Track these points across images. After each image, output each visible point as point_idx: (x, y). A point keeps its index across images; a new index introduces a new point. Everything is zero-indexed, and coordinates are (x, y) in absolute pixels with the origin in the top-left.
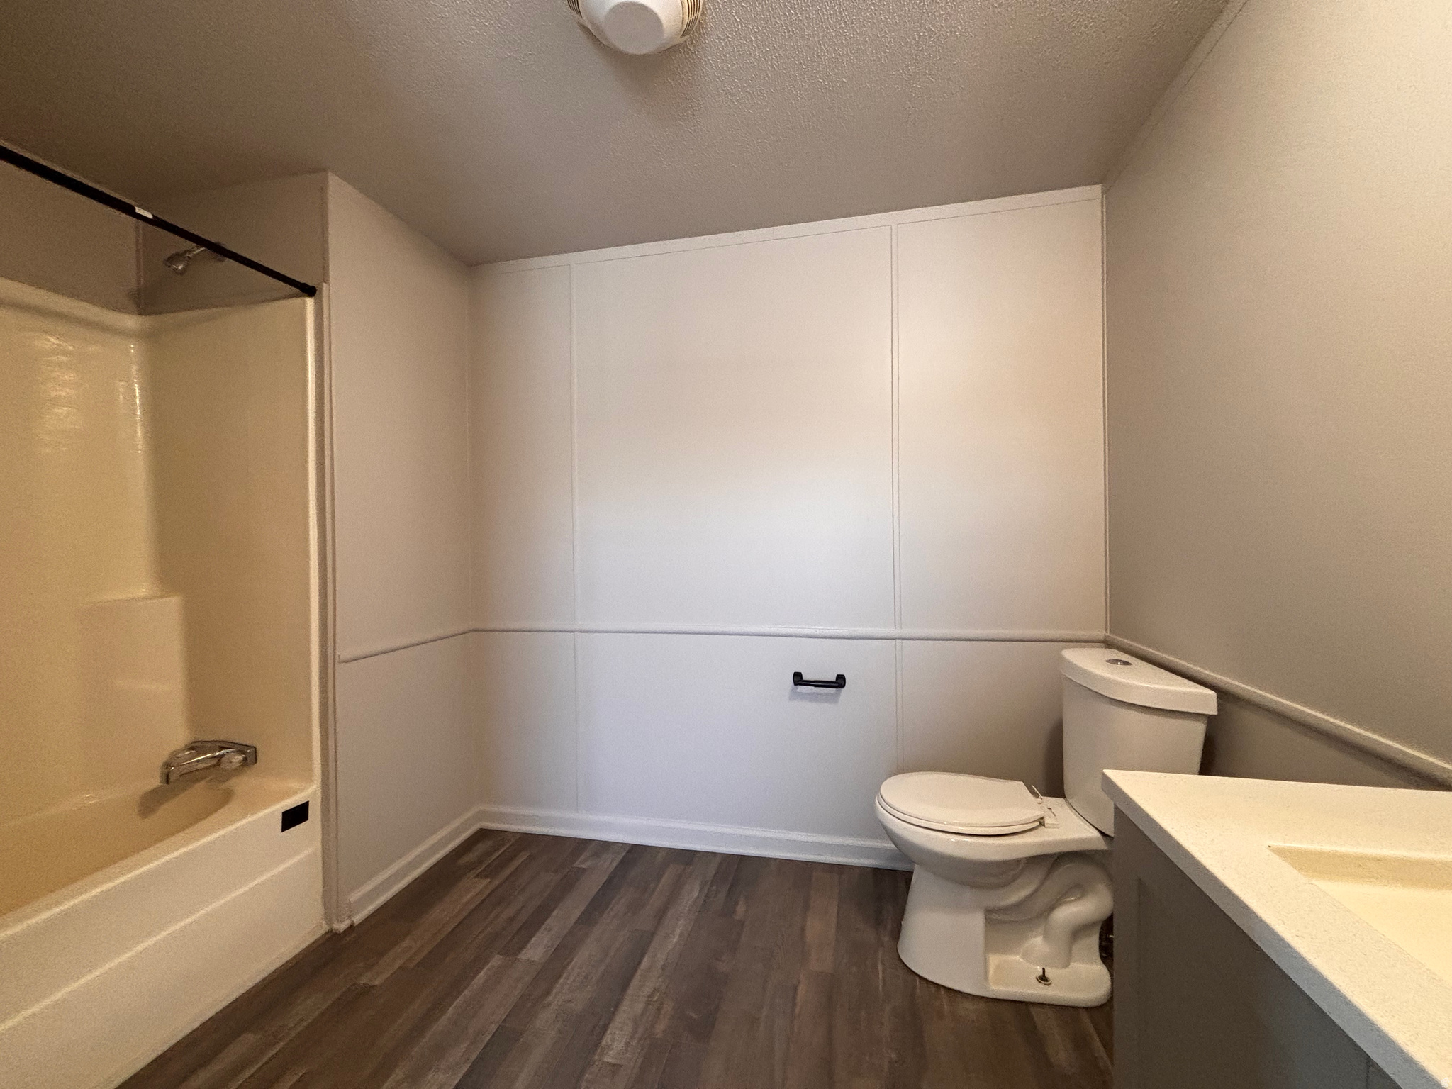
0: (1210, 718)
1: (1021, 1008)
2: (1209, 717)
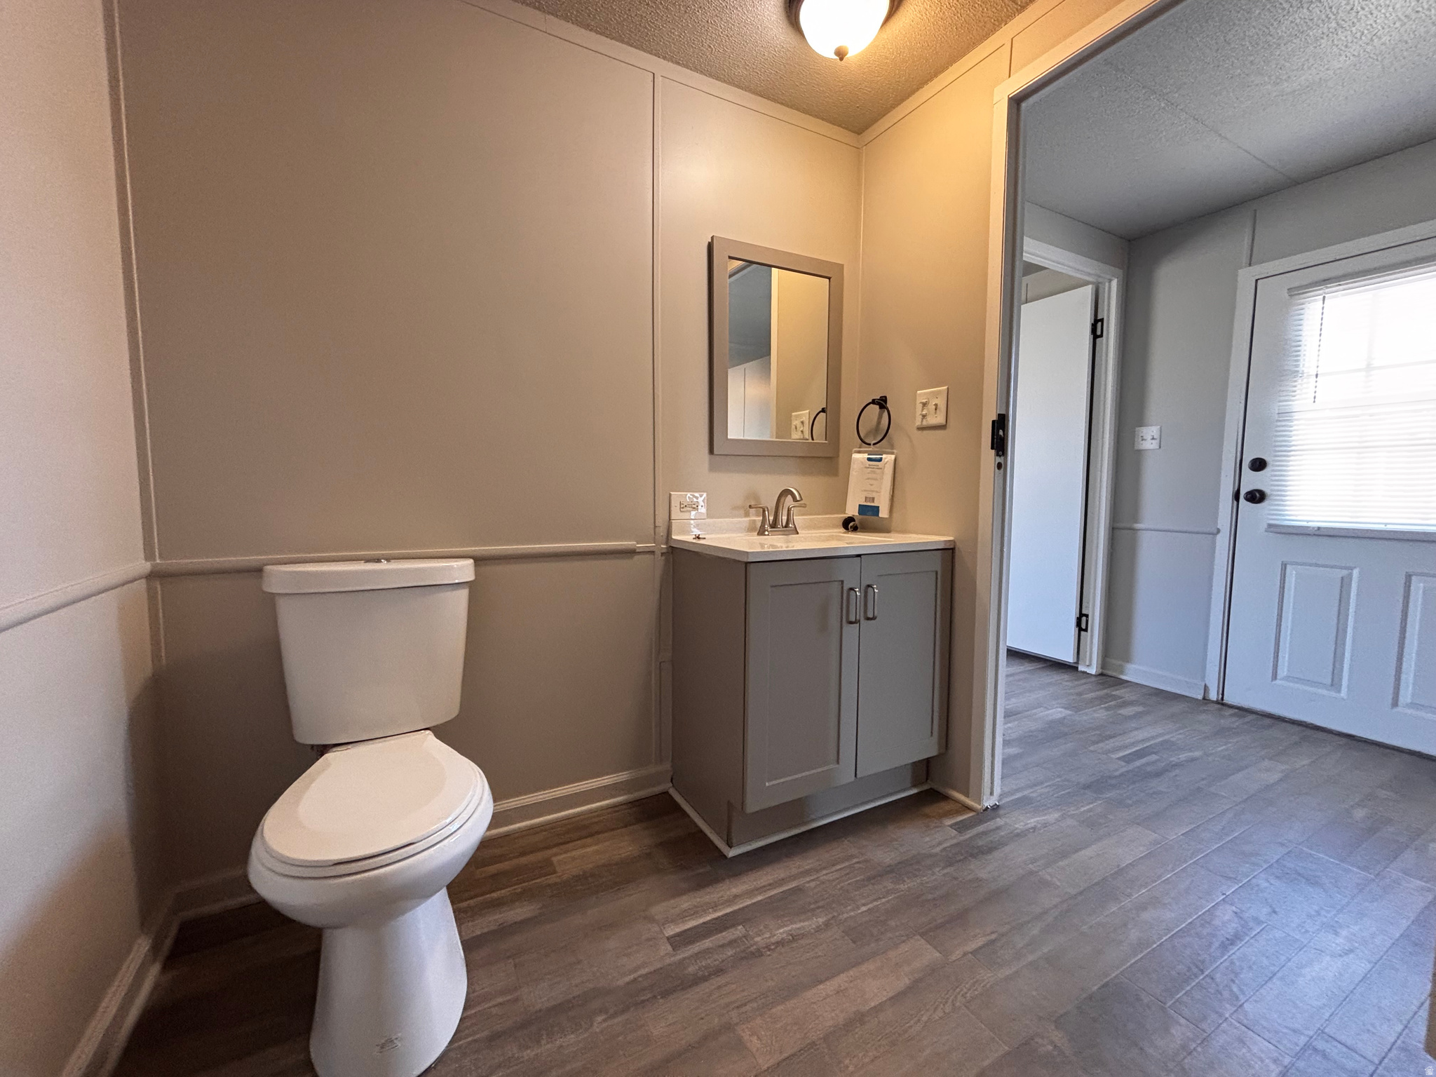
0: (470, 584)
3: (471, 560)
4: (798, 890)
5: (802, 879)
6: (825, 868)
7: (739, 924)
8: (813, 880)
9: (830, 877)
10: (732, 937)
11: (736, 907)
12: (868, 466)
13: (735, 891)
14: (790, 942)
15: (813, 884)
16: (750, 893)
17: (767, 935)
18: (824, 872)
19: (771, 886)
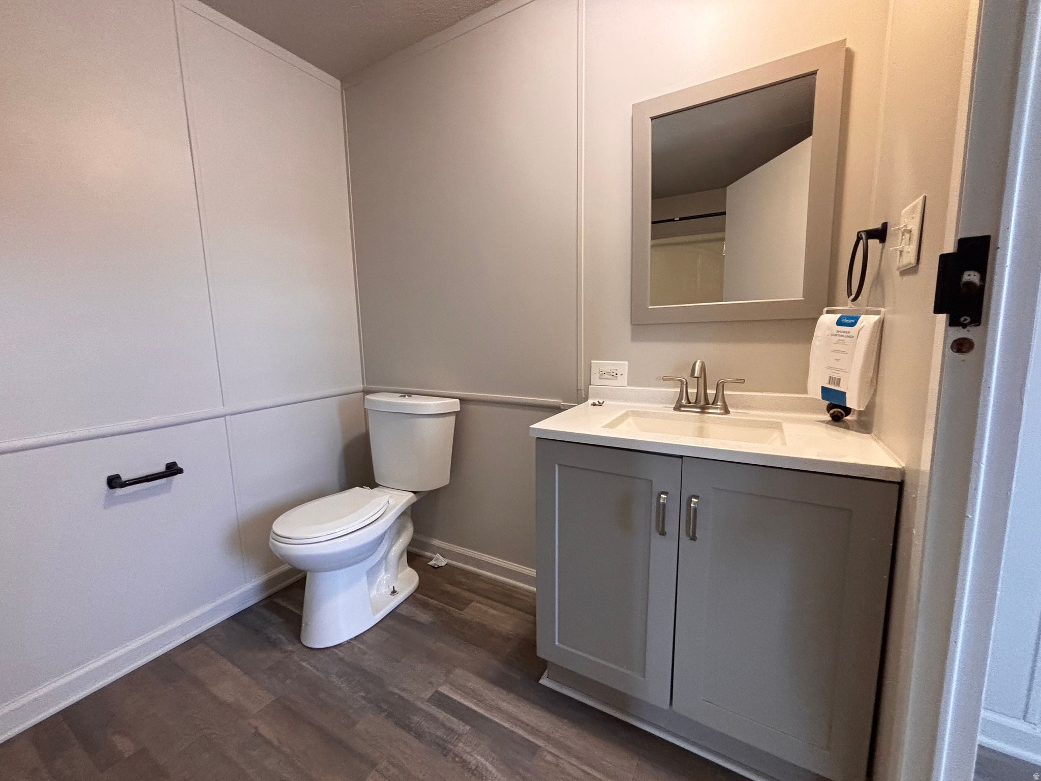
0: (457, 413)
1: (392, 615)
3: (458, 400)
4: (534, 749)
5: (550, 746)
6: (578, 758)
7: (470, 725)
8: (554, 755)
9: (569, 768)
10: (455, 727)
11: (487, 715)
12: (835, 333)
13: (504, 705)
14: (470, 770)
15: (549, 758)
16: (509, 717)
17: (468, 750)
18: (574, 761)
19: (525, 726)
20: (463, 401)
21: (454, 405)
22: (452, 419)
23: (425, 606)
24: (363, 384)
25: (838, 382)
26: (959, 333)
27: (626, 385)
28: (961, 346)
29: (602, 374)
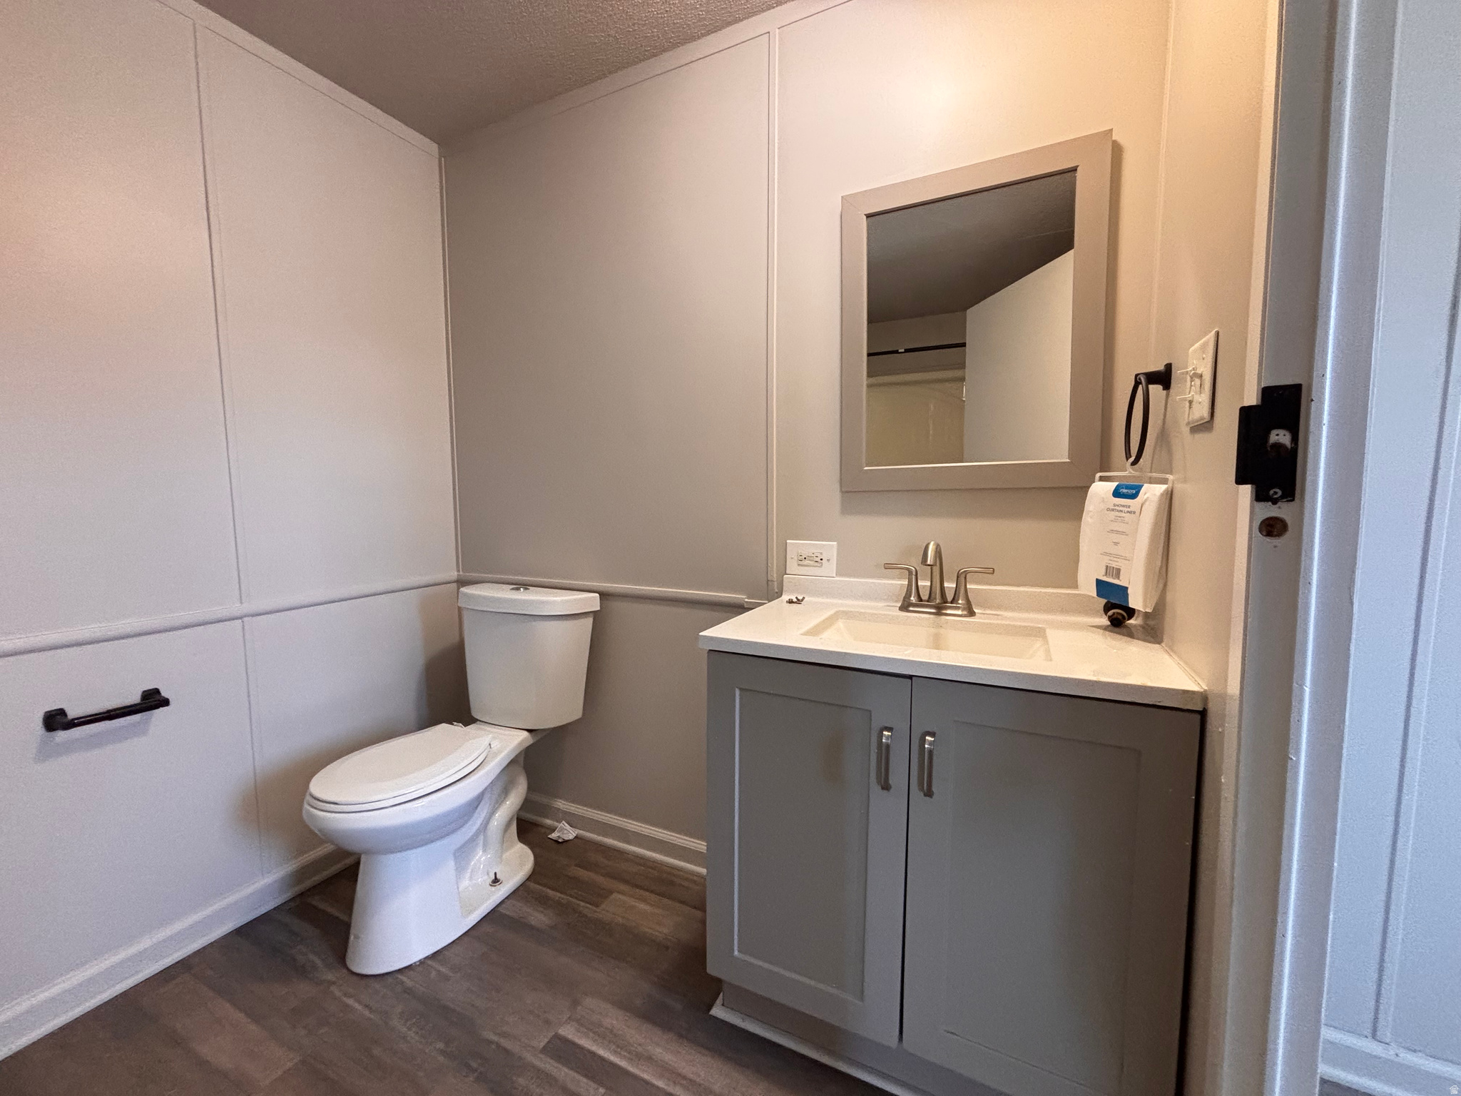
1: (492, 916)
2: (594, 613)
3: (597, 595)
7: (605, 1087)
11: (631, 1068)
12: (1112, 507)
19: (689, 1083)
20: (604, 596)
21: (591, 602)
22: (589, 621)
23: (543, 901)
24: (458, 571)
25: (1117, 573)
26: (1268, 511)
27: (834, 575)
28: (1272, 528)
29: (802, 560)
